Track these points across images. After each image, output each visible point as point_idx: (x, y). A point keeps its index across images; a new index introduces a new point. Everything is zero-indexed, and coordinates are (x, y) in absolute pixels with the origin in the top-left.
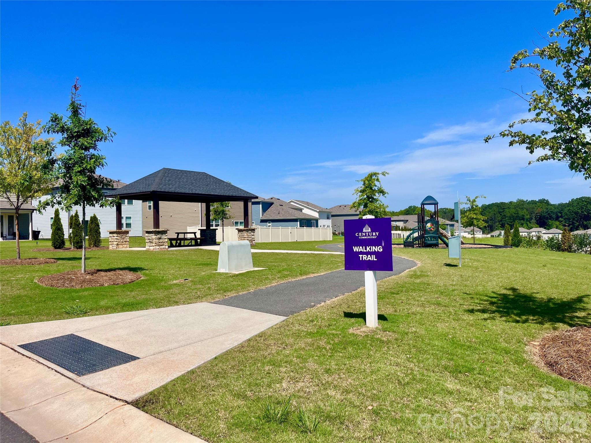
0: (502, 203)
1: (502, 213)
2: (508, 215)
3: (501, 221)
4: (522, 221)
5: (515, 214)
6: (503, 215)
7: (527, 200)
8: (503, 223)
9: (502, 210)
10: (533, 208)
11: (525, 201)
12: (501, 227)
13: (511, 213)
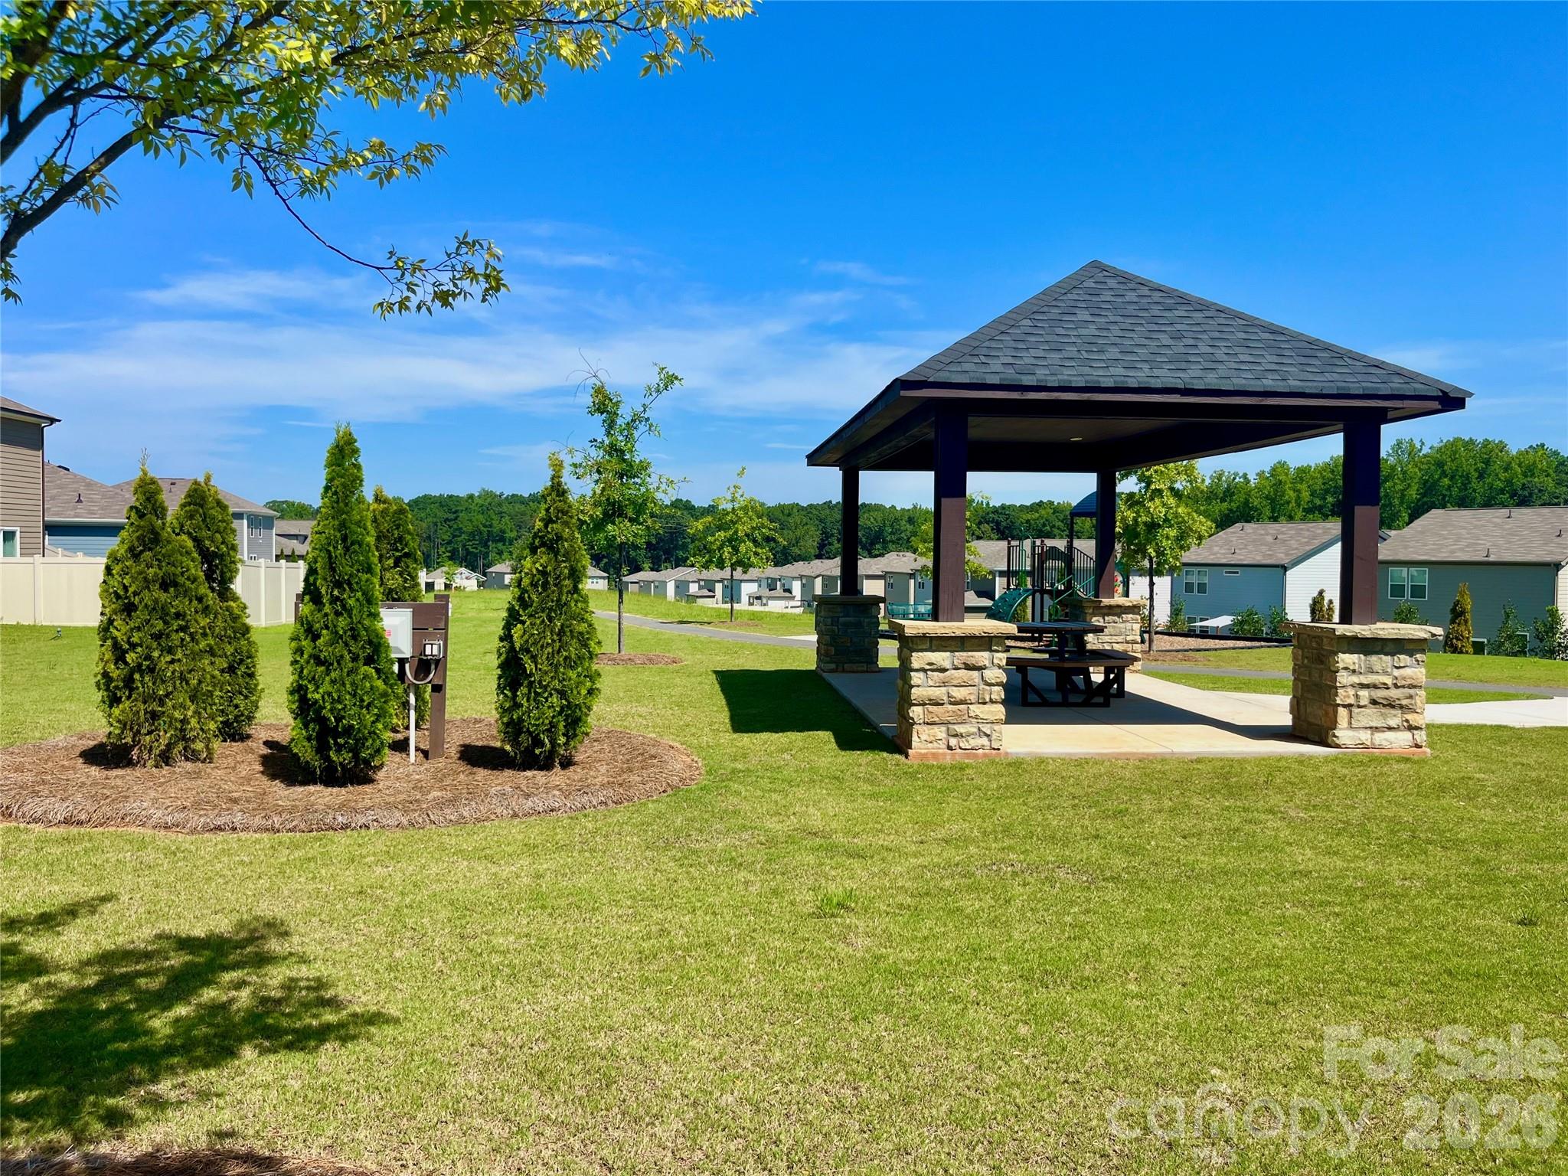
0: (451, 497)
1: (451, 523)
2: (470, 529)
3: (449, 543)
4: (500, 545)
5: (485, 526)
6: (455, 526)
7: (502, 494)
8: (454, 549)
9: (452, 516)
10: (523, 514)
11: (496, 496)
12: (451, 558)
13: (475, 523)
